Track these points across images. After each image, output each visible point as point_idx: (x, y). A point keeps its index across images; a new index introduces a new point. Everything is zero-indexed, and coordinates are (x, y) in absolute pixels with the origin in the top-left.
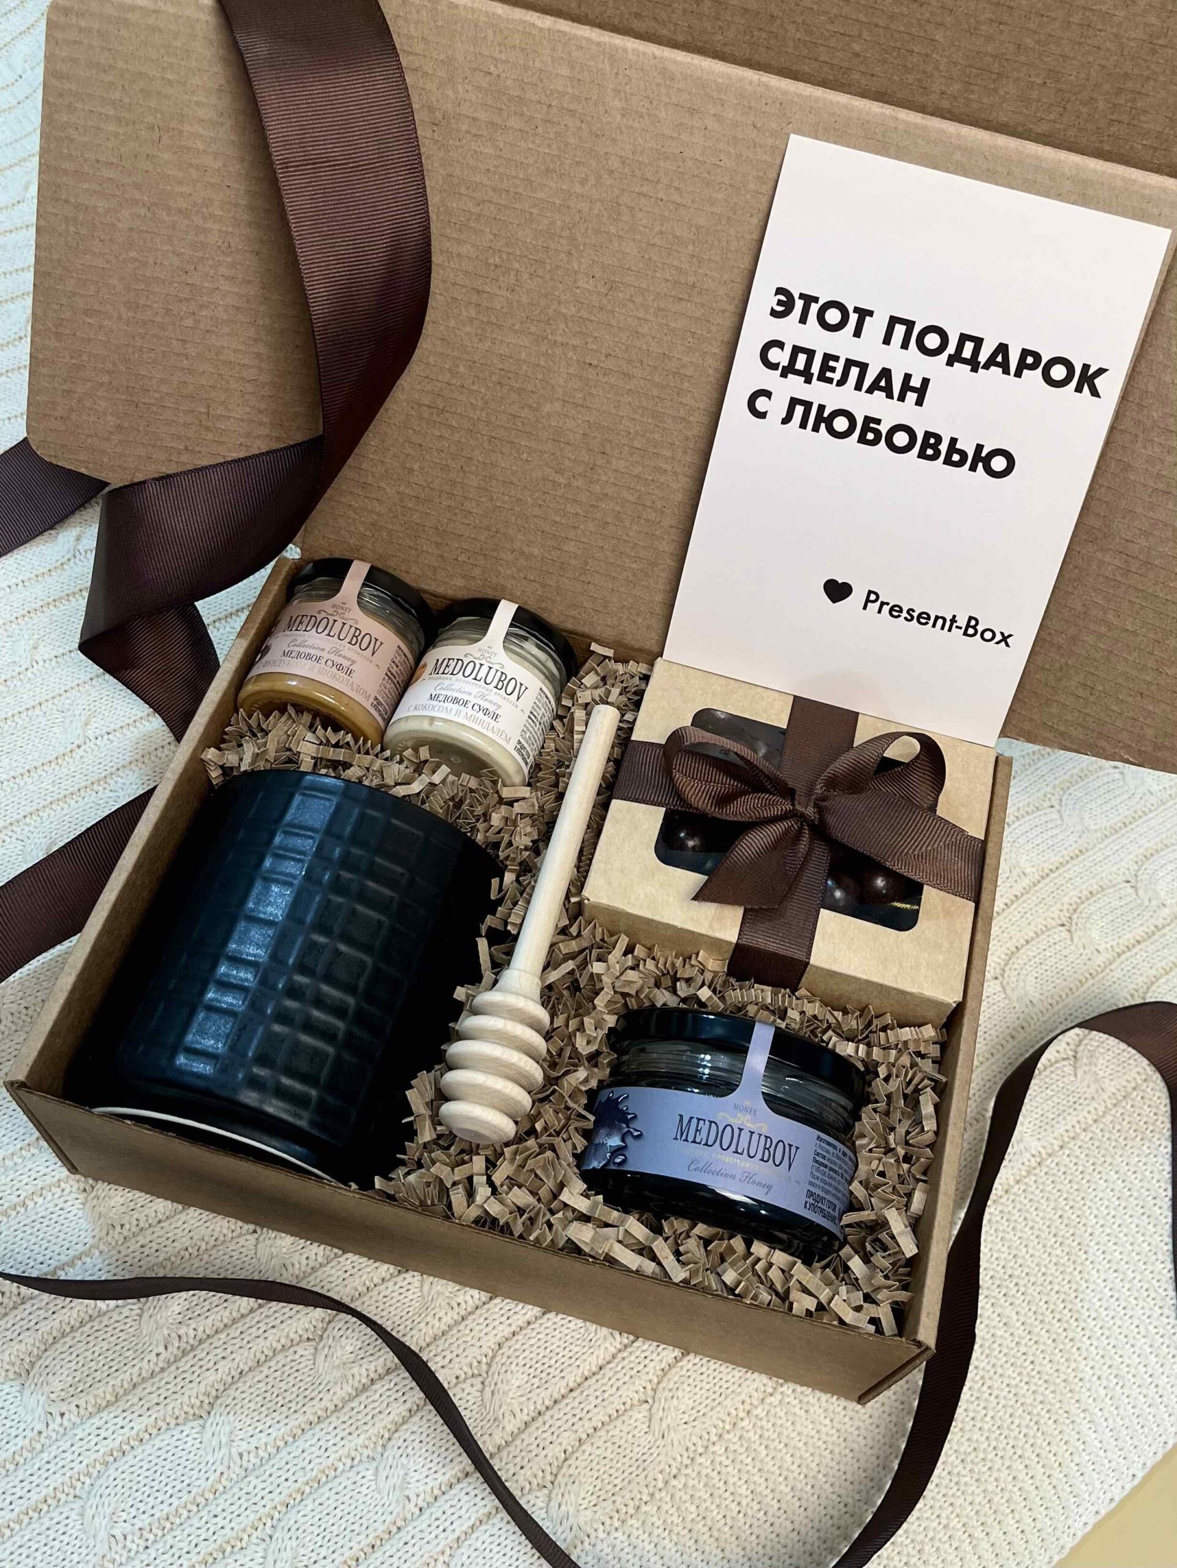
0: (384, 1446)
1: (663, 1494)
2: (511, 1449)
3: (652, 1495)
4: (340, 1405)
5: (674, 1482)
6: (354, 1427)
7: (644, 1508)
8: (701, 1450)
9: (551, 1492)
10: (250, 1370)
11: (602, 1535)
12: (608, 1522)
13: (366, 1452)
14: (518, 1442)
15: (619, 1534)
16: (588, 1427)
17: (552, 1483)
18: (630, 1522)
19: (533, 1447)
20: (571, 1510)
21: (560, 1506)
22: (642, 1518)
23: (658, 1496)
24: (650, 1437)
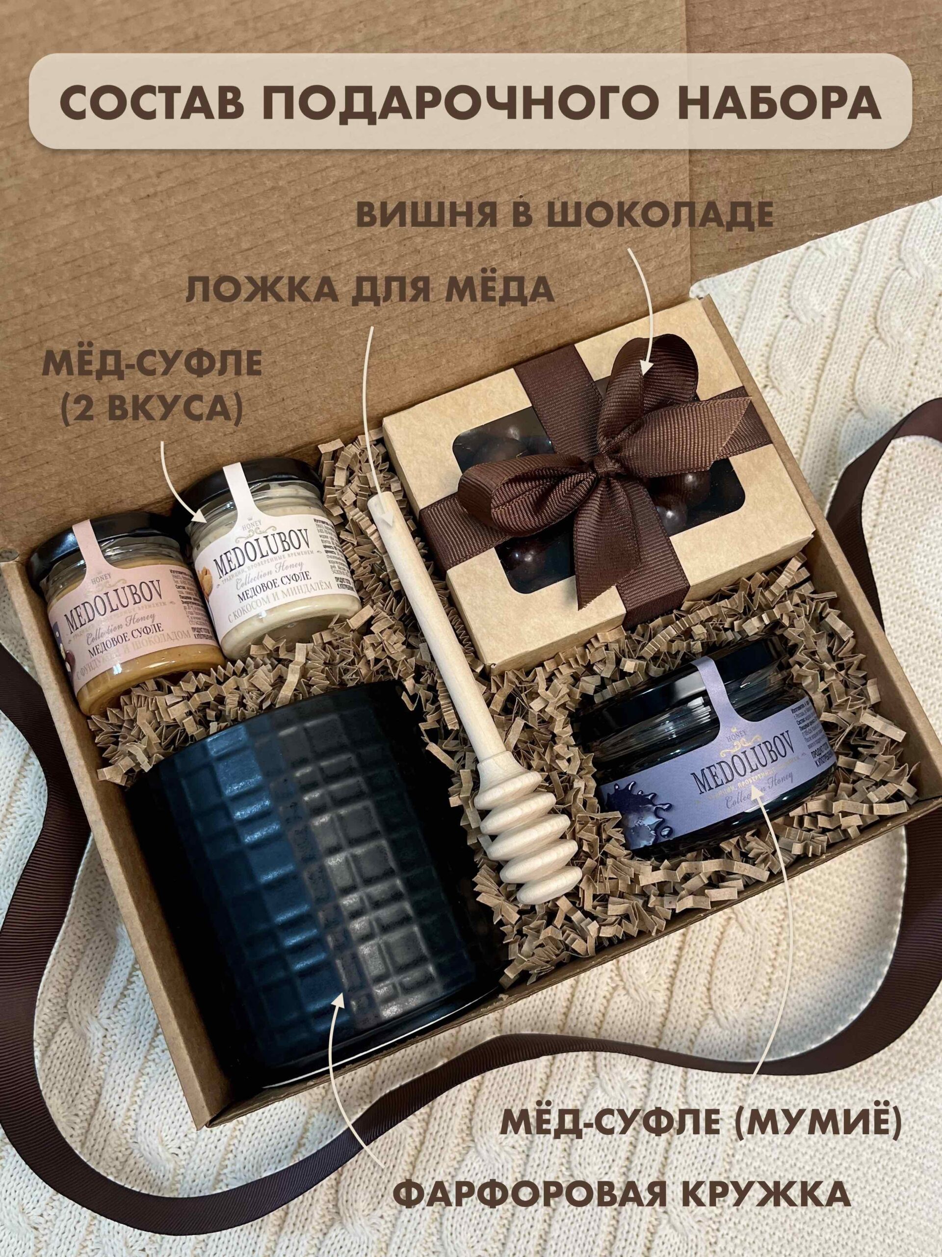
0: (595, 1071)
1: (779, 960)
2: (673, 1011)
3: (773, 966)
4: (548, 1071)
5: (780, 949)
6: (568, 1078)
7: (774, 977)
8: (781, 917)
9: (715, 1016)
10: (475, 1098)
11: (760, 1012)
12: (758, 1001)
13: (586, 1083)
14: (674, 1004)
15: (771, 1003)
16: (709, 961)
17: (711, 1009)
18: (771, 991)
19: (686, 1000)
20: (735, 1015)
21: (726, 1018)
22: (777, 983)
23: (777, 964)
24: (748, 936)
